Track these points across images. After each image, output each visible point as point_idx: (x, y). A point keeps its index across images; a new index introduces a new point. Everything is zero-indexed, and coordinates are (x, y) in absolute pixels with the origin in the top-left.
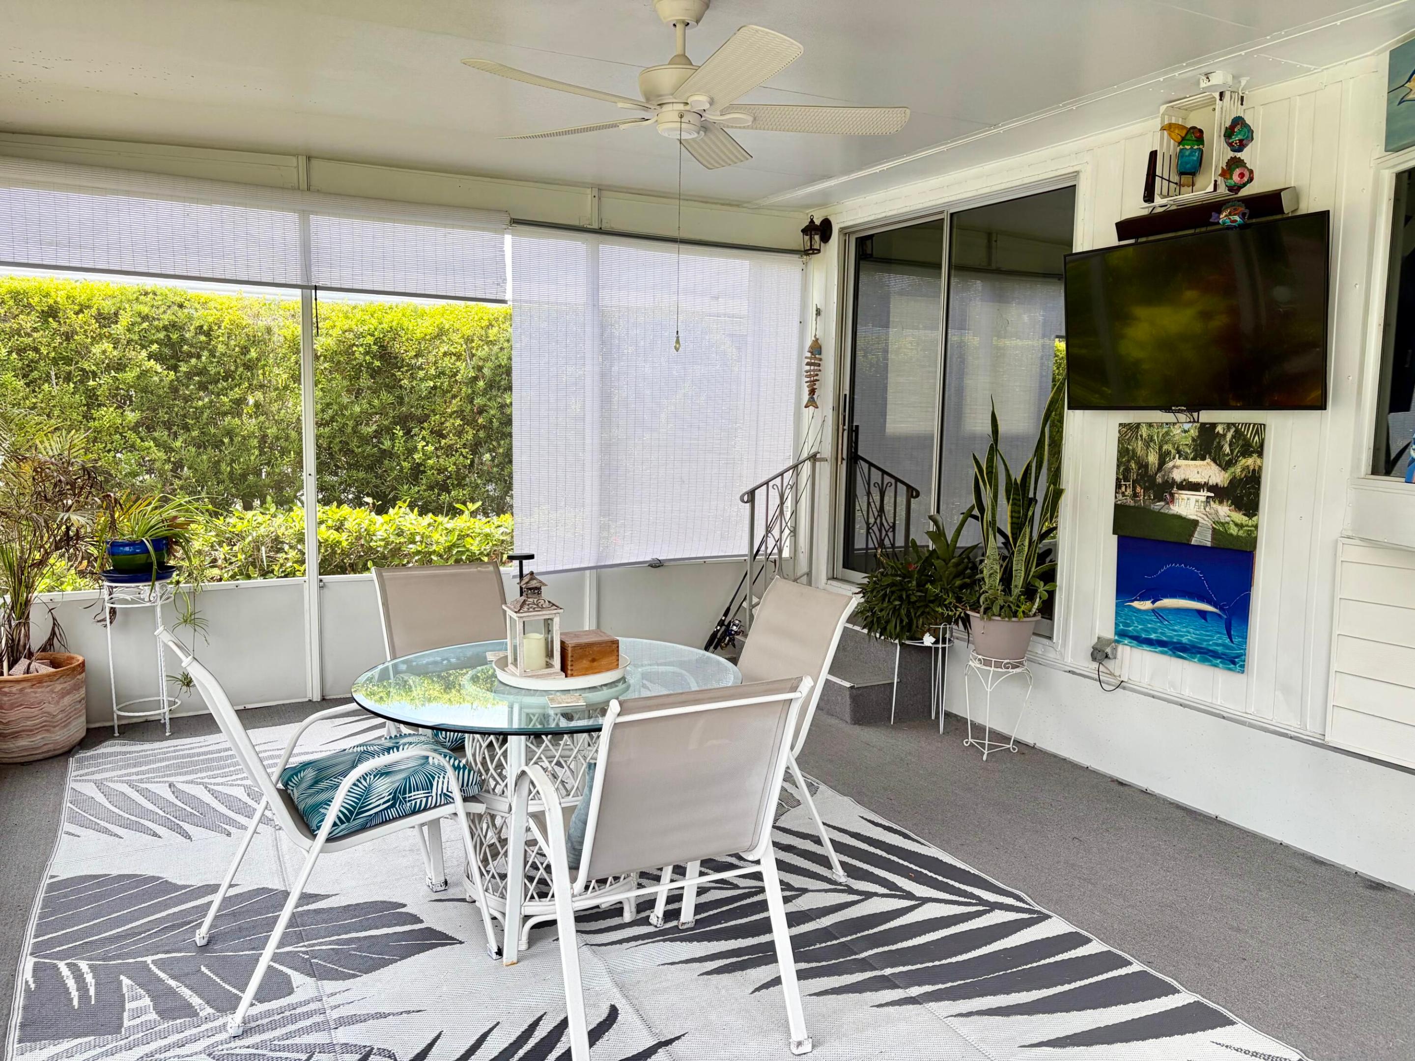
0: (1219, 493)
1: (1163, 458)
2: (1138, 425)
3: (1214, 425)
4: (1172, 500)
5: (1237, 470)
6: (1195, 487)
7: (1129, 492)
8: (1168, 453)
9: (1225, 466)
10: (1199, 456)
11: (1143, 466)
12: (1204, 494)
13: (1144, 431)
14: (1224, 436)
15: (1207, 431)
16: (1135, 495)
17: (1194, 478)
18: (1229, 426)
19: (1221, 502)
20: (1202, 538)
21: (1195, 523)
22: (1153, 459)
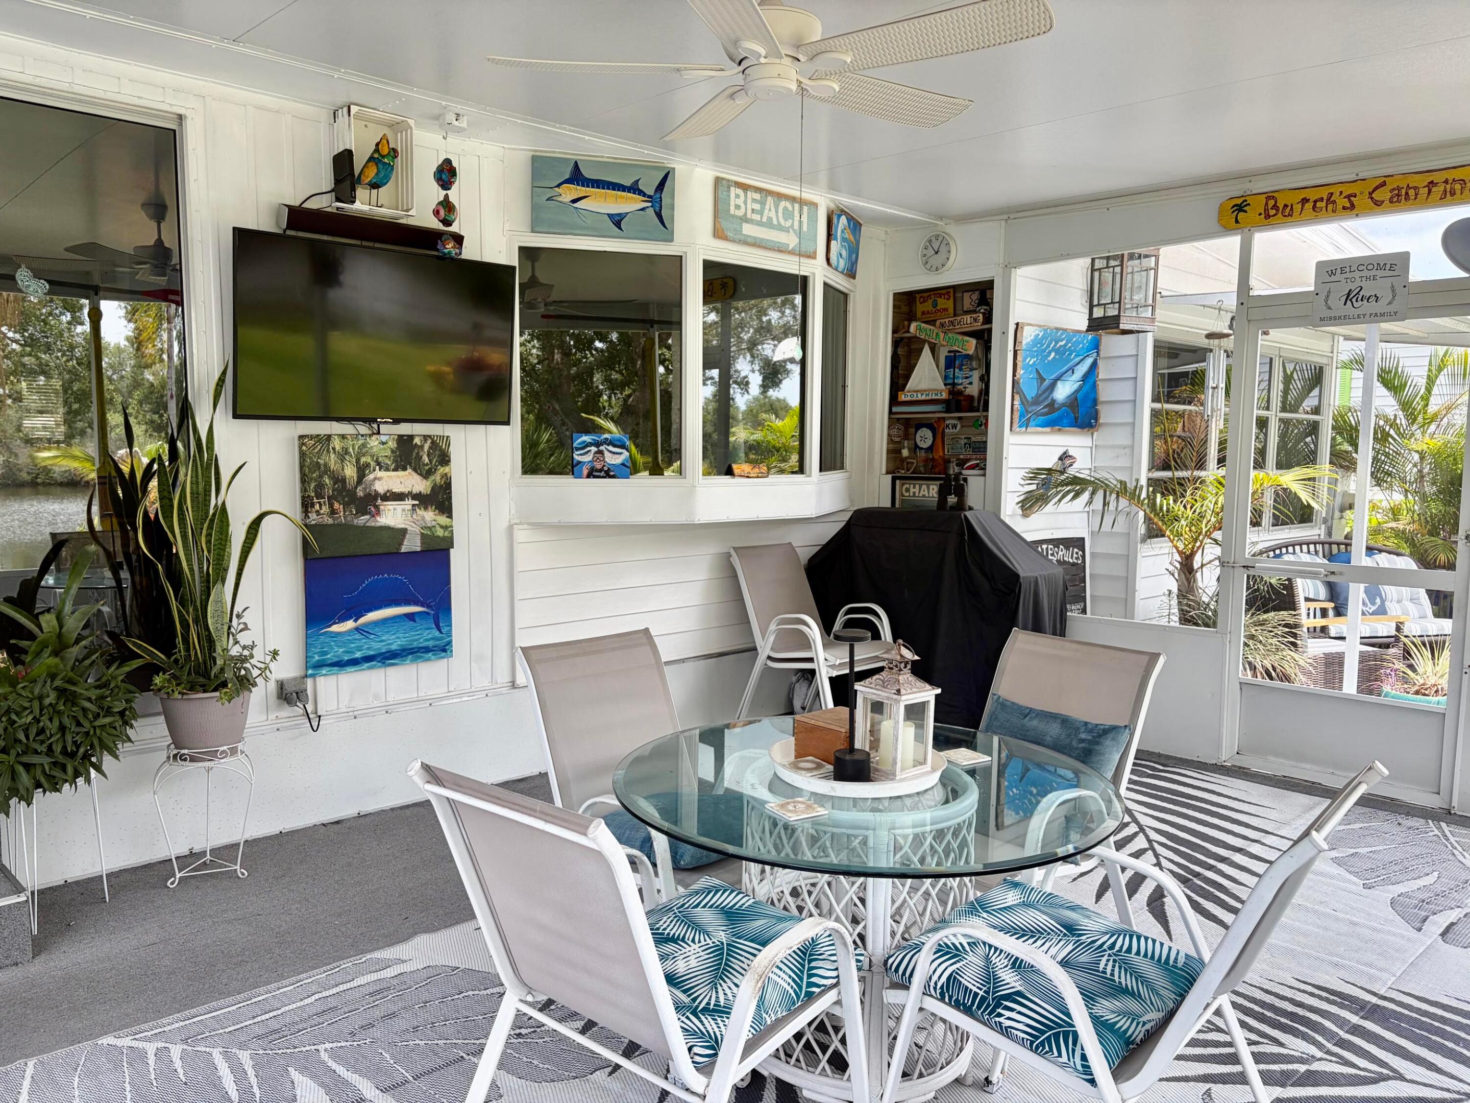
0: (423, 500)
1: (362, 471)
2: (329, 437)
3: (411, 437)
4: (378, 512)
5: (437, 477)
6: (399, 497)
7: (325, 509)
8: (368, 465)
9: (426, 475)
10: (400, 466)
11: (340, 480)
12: (410, 502)
13: (337, 444)
14: (422, 447)
15: (405, 442)
16: (333, 512)
17: (397, 489)
18: (425, 437)
19: (426, 509)
20: (412, 544)
21: (404, 532)
22: (350, 472)
